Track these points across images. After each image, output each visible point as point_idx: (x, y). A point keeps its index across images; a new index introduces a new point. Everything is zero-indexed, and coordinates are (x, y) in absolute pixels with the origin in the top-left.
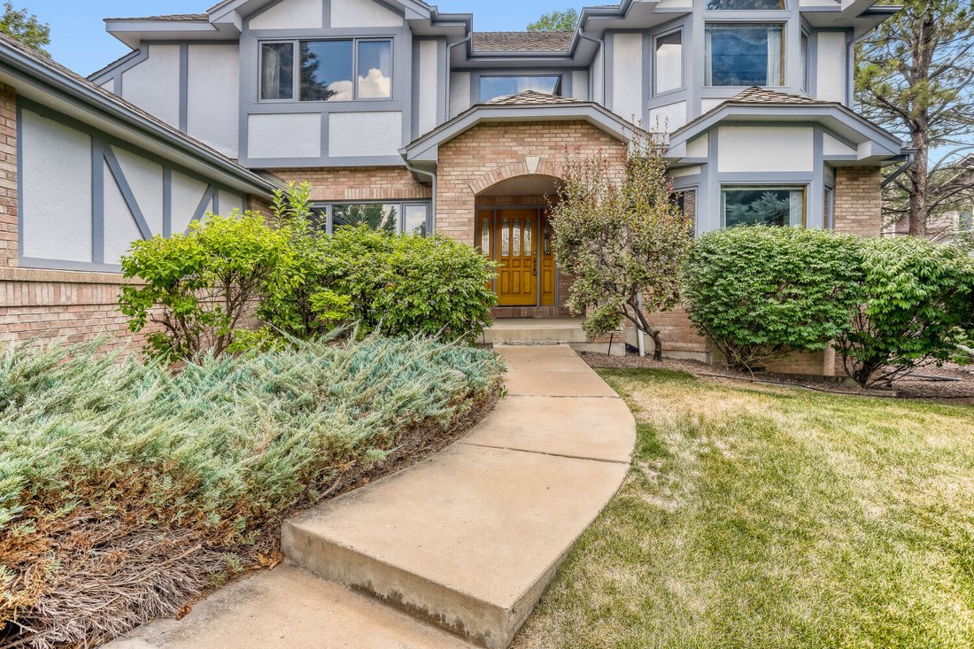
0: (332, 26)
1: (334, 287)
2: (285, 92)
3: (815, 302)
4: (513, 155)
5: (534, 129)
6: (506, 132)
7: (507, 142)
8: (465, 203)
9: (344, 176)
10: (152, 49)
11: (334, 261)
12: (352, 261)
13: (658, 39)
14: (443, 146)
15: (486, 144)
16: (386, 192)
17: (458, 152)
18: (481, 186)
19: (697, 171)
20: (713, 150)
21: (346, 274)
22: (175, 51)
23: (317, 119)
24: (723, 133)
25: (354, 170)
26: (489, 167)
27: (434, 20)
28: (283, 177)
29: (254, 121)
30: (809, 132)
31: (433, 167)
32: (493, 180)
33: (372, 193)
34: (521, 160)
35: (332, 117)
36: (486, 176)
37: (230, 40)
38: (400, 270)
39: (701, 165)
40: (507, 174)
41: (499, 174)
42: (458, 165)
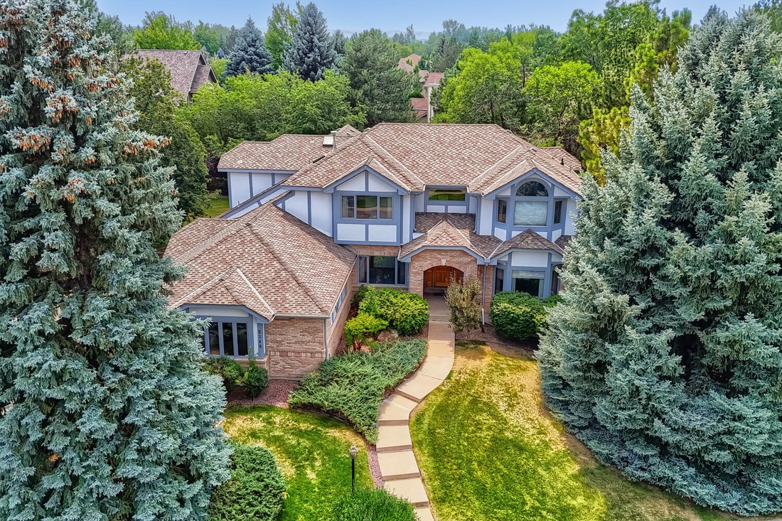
0: (370, 190)
4: (437, 258)
7: (435, 254)
8: (420, 273)
9: (374, 247)
10: (296, 192)
13: (499, 200)
14: (412, 257)
15: (428, 255)
16: (390, 253)
17: (418, 257)
18: (426, 268)
19: (504, 263)
20: (510, 258)
22: (305, 194)
23: (364, 226)
26: (429, 262)
32: (430, 267)
33: (385, 253)
34: (440, 260)
35: (369, 225)
36: (427, 265)
40: (435, 265)
41: (432, 265)
42: (418, 261)
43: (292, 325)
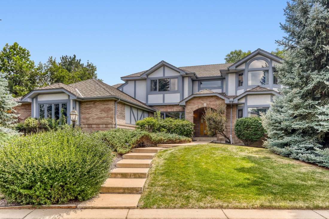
0: (165, 76)
1: (165, 128)
2: (155, 89)
3: (254, 131)
4: (201, 103)
5: (205, 98)
6: (200, 99)
7: (200, 101)
8: (191, 113)
9: (168, 107)
10: (129, 82)
11: (164, 124)
12: (167, 124)
13: (239, 75)
14: (186, 102)
15: (195, 101)
16: (177, 110)
17: (190, 103)
18: (195, 109)
19: (243, 105)
20: (246, 100)
21: (166, 126)
22: (133, 82)
23: (162, 95)
24: (249, 97)
25: (170, 106)
26: (196, 106)
27: (186, 74)
28: (155, 107)
29: (149, 96)
30: (270, 96)
31: (185, 106)
32: (197, 108)
33: (174, 110)
34: (203, 104)
35: (165, 95)
36: (195, 108)
37: (145, 79)
38: (175, 125)
39: (244, 104)
40: (200, 107)
41: (198, 107)
42: (190, 105)
43: (95, 107)
